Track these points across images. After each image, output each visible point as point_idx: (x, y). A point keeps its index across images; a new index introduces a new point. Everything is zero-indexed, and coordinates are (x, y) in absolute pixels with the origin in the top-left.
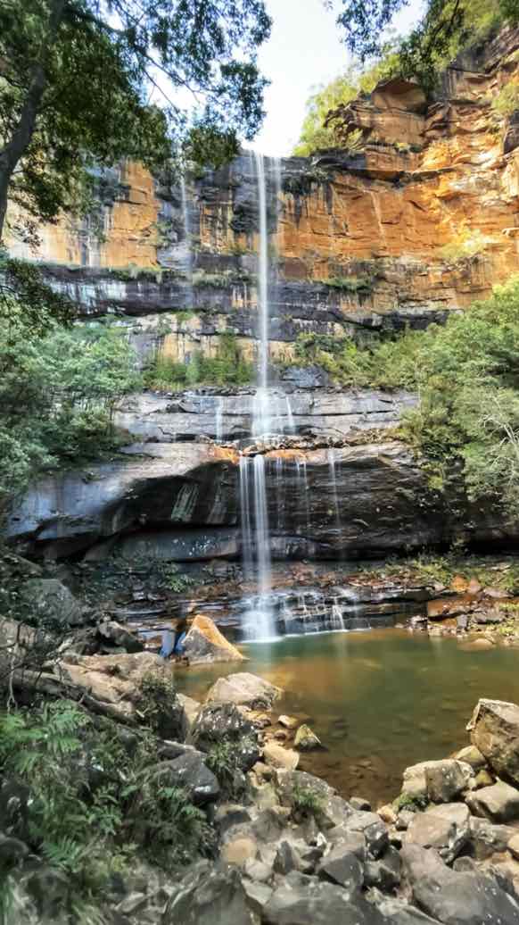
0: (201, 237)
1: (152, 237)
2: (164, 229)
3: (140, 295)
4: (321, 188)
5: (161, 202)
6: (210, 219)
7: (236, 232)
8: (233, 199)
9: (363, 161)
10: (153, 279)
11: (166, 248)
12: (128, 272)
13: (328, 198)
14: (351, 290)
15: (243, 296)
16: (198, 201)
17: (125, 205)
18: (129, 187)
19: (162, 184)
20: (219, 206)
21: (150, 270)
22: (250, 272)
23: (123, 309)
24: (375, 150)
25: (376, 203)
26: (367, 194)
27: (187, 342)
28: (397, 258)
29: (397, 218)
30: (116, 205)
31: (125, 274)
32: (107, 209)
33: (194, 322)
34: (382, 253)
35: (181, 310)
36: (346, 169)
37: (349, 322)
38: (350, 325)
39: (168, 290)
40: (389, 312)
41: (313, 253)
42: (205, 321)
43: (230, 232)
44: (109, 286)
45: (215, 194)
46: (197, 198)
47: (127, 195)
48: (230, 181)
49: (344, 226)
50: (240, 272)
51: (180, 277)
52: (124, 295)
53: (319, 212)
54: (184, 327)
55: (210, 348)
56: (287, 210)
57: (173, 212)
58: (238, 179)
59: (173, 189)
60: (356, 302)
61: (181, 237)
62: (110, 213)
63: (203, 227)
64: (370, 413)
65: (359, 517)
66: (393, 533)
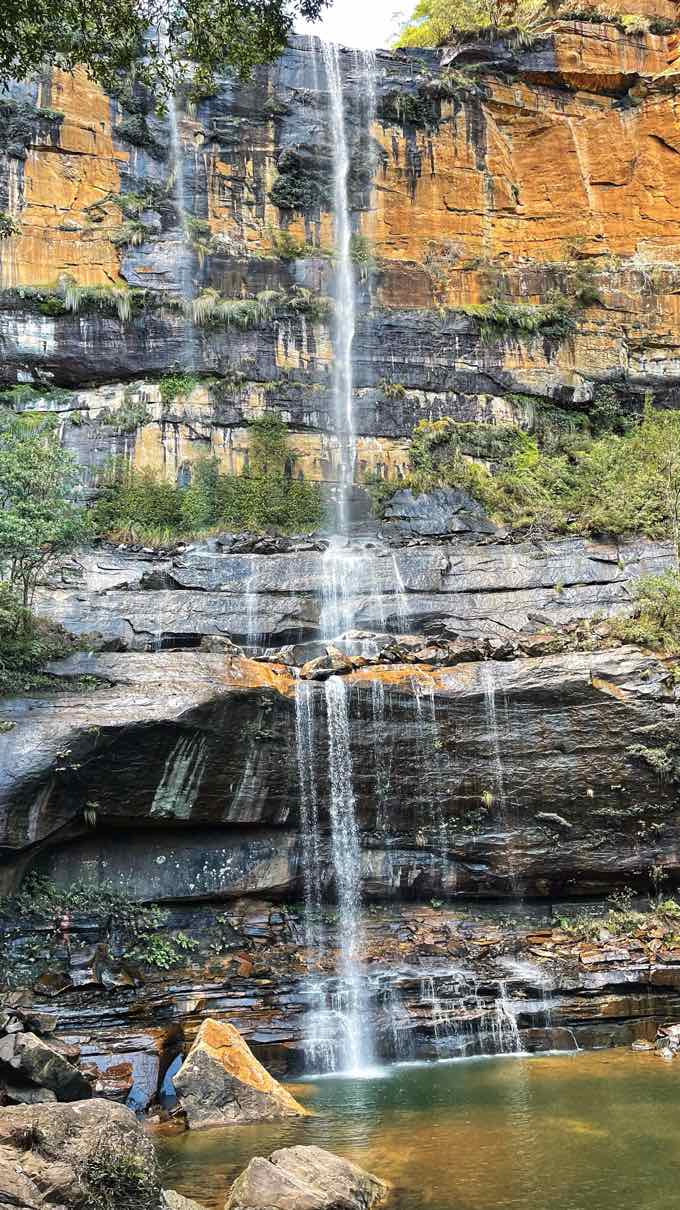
0: (211, 222)
1: (108, 222)
2: (131, 207)
3: (84, 344)
4: (462, 113)
5: (125, 149)
6: (229, 184)
7: (285, 210)
8: (276, 142)
9: (550, 54)
10: (112, 312)
11: (138, 245)
12: (60, 297)
13: (477, 135)
14: (526, 328)
15: (299, 344)
16: (204, 145)
17: (51, 155)
18: (60, 119)
19: (129, 110)
20: (248, 155)
21: (103, 293)
22: (316, 293)
23: (50, 374)
24: (576, 32)
25: (580, 142)
26: (561, 123)
27: (182, 442)
28: (624, 256)
29: (623, 172)
30: (33, 156)
31: (53, 300)
32: (14, 165)
33: (198, 400)
34: (592, 249)
35: (170, 375)
36: (514, 71)
37: (523, 394)
38: (526, 400)
39: (143, 334)
40: (610, 371)
41: (445, 251)
42: (220, 397)
43: (271, 211)
44: (20, 326)
45: (238, 130)
46: (201, 139)
47: (56, 136)
48: (270, 102)
49: (510, 192)
50: (292, 293)
51: (167, 305)
52: (52, 344)
53: (458, 164)
54: (176, 409)
55: (232, 455)
56: (391, 160)
57: (151, 170)
58: (286, 97)
59: (151, 121)
60: (537, 352)
61: (169, 221)
62: (20, 174)
63: (215, 201)
64: (570, 585)
65: (550, 807)
66: (623, 842)
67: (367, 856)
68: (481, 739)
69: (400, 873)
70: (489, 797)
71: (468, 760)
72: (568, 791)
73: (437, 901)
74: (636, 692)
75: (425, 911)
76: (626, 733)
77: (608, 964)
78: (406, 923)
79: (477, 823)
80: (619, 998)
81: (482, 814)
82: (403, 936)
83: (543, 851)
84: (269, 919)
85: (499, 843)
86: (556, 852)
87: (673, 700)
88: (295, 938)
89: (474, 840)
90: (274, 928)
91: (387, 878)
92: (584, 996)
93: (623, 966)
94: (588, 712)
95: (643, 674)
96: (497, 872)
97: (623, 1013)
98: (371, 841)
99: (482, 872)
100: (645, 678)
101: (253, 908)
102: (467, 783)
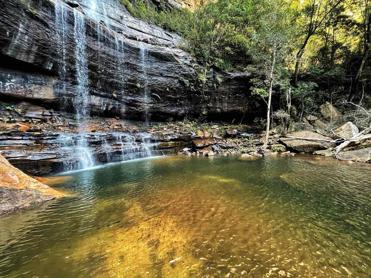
64: (159, 38)
65: (156, 92)
66: (172, 106)
67: (93, 97)
68: (138, 65)
69: (106, 105)
70: (139, 85)
71: (133, 71)
72: (162, 88)
73: (117, 117)
74: (183, 62)
75: (113, 120)
76: (180, 74)
77: (169, 135)
78: (106, 122)
79: (133, 93)
80: (173, 142)
81: (136, 90)
82: (106, 126)
83: (152, 105)
84: (43, 113)
85: (139, 101)
86: (155, 106)
87: (192, 67)
88: (58, 122)
89: (132, 98)
90: (46, 117)
91: (101, 106)
92: (165, 142)
93: (173, 135)
94: (171, 65)
95: (186, 57)
96: (138, 109)
97: (174, 146)
98: (95, 91)
99: (133, 109)
100: (186, 59)
101: (33, 108)
102: (132, 79)
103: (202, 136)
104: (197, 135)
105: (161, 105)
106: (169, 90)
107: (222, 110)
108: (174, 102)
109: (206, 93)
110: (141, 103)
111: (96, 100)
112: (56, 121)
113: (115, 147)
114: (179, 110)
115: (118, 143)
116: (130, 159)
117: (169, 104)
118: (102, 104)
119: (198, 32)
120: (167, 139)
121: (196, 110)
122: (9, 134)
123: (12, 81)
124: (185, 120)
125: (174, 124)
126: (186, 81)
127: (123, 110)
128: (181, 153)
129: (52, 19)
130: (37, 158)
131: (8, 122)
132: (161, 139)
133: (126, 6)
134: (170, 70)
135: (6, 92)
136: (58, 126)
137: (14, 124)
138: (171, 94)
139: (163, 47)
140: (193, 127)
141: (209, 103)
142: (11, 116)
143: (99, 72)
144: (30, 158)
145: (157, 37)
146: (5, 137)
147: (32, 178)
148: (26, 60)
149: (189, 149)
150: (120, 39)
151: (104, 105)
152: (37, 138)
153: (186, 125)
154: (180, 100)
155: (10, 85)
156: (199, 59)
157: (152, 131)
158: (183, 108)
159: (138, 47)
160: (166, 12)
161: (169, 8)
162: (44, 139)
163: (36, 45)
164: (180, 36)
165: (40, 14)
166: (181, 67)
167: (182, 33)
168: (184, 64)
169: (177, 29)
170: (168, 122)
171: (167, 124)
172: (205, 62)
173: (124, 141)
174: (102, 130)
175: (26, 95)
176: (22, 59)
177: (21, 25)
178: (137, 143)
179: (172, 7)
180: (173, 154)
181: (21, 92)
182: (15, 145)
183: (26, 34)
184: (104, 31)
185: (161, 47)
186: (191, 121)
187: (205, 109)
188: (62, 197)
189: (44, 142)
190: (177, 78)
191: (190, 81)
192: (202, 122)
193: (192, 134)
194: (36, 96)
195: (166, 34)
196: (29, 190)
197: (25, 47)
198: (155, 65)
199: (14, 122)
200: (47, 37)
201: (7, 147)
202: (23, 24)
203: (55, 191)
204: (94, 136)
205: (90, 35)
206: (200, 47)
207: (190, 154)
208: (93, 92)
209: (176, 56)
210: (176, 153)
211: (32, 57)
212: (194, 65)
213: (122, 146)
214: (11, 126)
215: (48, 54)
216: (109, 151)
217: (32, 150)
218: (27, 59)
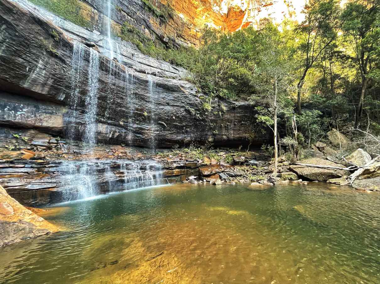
14: (156, 14)
37: (153, 31)
38: (154, 33)
40: (172, 38)
60: (158, 23)
64: (167, 71)
65: (162, 120)
66: (178, 133)
67: (100, 125)
68: (146, 95)
69: (112, 133)
70: (146, 114)
71: (141, 101)
72: (168, 116)
73: (123, 144)
74: (189, 92)
75: (119, 147)
76: (186, 103)
77: (175, 162)
78: (111, 150)
79: (140, 121)
80: (179, 170)
81: (143, 119)
82: (111, 153)
83: (158, 132)
84: (49, 141)
85: (146, 128)
86: (161, 133)
87: (197, 97)
88: (63, 149)
89: (139, 126)
90: (52, 145)
91: (107, 134)
92: (170, 169)
93: (179, 162)
94: (177, 95)
95: (192, 88)
96: (144, 137)
97: (179, 174)
98: (102, 119)
99: (139, 137)
100: (192, 89)
101: (40, 136)
102: (140, 108)
103: (208, 163)
104: (203, 162)
105: (167, 132)
106: (176, 118)
107: (228, 137)
108: (179, 129)
109: (212, 121)
110: (148, 130)
111: (103, 128)
112: (61, 148)
113: (119, 175)
114: (185, 137)
115: (121, 171)
116: (132, 188)
117: (174, 131)
118: (109, 131)
119: (203, 66)
120: (173, 167)
121: (202, 137)
122: (12, 162)
123: (24, 110)
124: (191, 147)
125: (179, 151)
126: (192, 110)
127: (130, 137)
128: (187, 182)
129: (69, 57)
130: (36, 187)
131: (13, 150)
132: (167, 166)
133: (137, 46)
134: (176, 99)
135: (16, 121)
136: (63, 154)
137: (18, 152)
138: (177, 122)
139: (170, 79)
140: (199, 154)
141: (214, 130)
142: (16, 144)
143: (108, 102)
144: (29, 187)
145: (165, 70)
146: (7, 165)
147: (27, 210)
148: (40, 92)
149: (196, 177)
150: (130, 73)
151: (110, 132)
152: (39, 166)
153: (192, 152)
154: (186, 128)
155: (21, 115)
156: (204, 89)
157: (157, 158)
158: (189, 136)
159: (147, 79)
160: (174, 50)
161: (176, 47)
162: (46, 167)
163: (52, 79)
164: (187, 69)
165: (59, 53)
166: (186, 97)
167: (188, 66)
168: (190, 94)
169: (183, 63)
170: (174, 149)
171: (173, 151)
172: (210, 92)
173: (127, 169)
174: (106, 157)
175: (35, 124)
176: (36, 91)
177: (41, 62)
178: (142, 171)
179: (179, 45)
180: (179, 183)
181: (31, 121)
182: (16, 173)
183: (44, 69)
184: (116, 66)
185: (168, 79)
186: (198, 148)
187: (211, 136)
188: (56, 231)
189: (46, 170)
190: (183, 107)
191: (196, 110)
192: (208, 149)
193: (198, 161)
194: (45, 124)
195: (174, 68)
196: (23, 223)
197: (42, 80)
198: (162, 95)
199: (19, 149)
200: (63, 72)
201: (7, 176)
202: (43, 60)
203: (50, 225)
204: (97, 163)
205: (102, 70)
206: (204, 79)
207: (196, 182)
208: (101, 120)
209: (183, 87)
210: (181, 181)
211: (46, 89)
212: (199, 95)
213: (126, 174)
214: (15, 154)
215: (62, 86)
216: (112, 179)
217: (32, 178)
218: (42, 91)
